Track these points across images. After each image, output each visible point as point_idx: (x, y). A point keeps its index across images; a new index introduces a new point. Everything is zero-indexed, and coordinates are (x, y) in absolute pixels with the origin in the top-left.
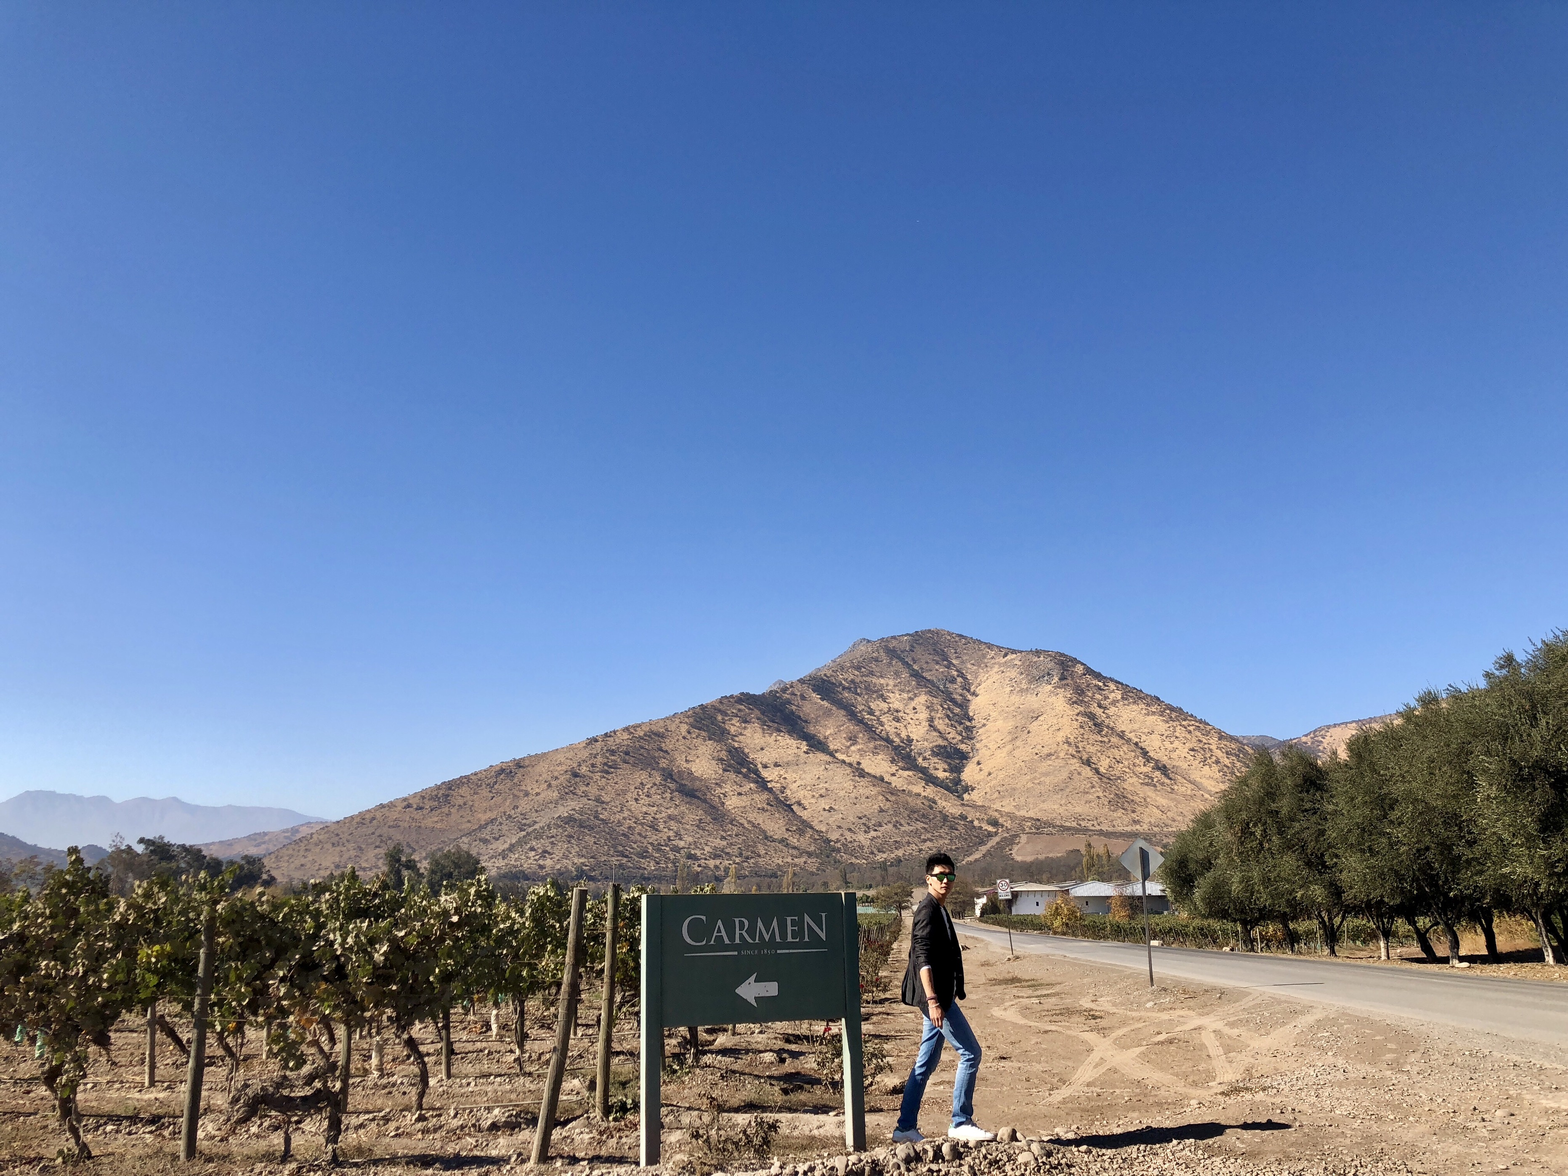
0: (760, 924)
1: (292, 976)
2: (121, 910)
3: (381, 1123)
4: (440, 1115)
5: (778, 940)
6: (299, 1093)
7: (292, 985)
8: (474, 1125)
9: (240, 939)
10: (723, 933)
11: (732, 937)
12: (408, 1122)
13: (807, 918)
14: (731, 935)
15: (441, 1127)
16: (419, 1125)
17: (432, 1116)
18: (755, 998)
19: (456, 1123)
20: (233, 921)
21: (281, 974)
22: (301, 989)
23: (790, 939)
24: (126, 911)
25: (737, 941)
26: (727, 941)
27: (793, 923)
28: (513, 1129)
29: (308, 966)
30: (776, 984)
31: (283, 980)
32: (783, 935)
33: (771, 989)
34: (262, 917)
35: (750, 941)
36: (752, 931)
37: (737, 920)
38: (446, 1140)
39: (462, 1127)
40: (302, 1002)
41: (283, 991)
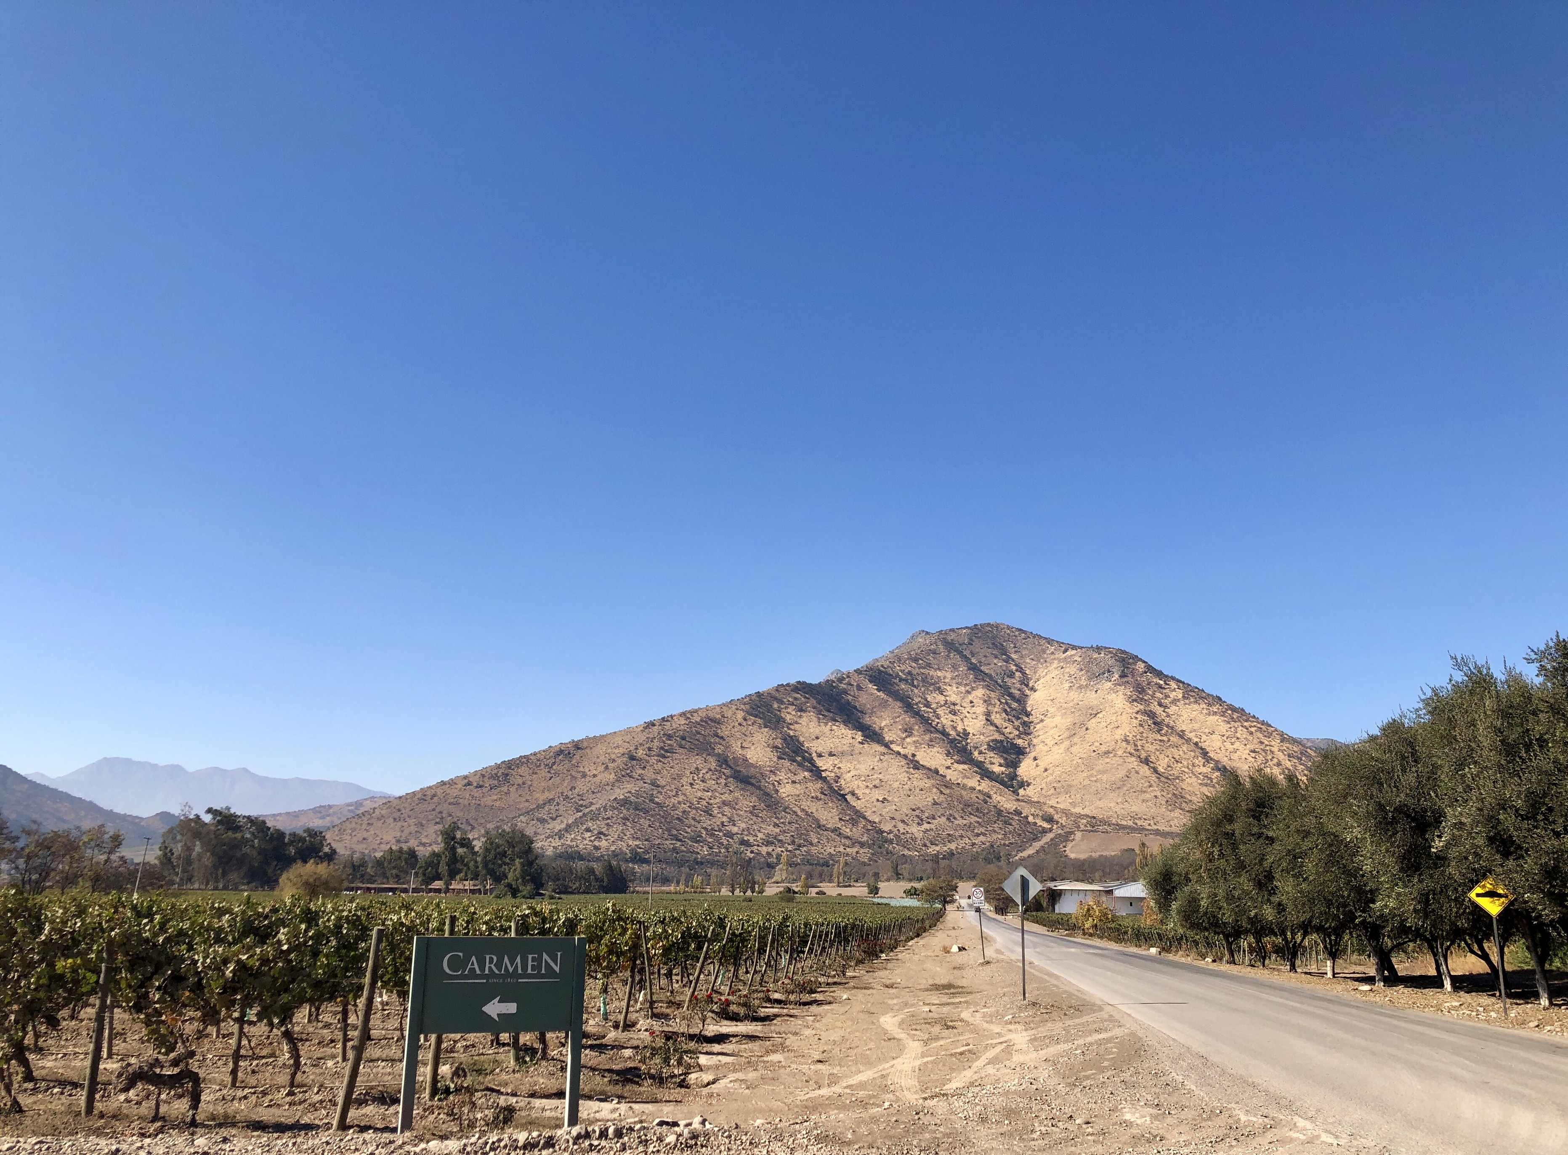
0: (506, 959)
1: (166, 985)
2: (46, 932)
3: (260, 1096)
4: (306, 1092)
5: (520, 971)
6: (168, 1072)
7: (165, 992)
8: (330, 1101)
9: (129, 958)
10: (476, 966)
11: (482, 968)
12: (280, 1096)
13: (545, 956)
14: (482, 967)
15: (305, 1101)
16: (288, 1099)
17: (300, 1092)
18: (498, 1015)
19: (317, 1098)
20: (125, 944)
21: (157, 984)
22: (172, 996)
23: (529, 971)
24: (50, 933)
25: (487, 972)
26: (478, 972)
27: (533, 959)
28: (360, 1104)
29: (178, 979)
30: (515, 1004)
31: (159, 988)
32: (525, 967)
33: (511, 1008)
34: (147, 941)
35: (497, 972)
36: (499, 965)
37: (488, 957)
38: (306, 1111)
39: (321, 1102)
40: (170, 1005)
41: (157, 996)
